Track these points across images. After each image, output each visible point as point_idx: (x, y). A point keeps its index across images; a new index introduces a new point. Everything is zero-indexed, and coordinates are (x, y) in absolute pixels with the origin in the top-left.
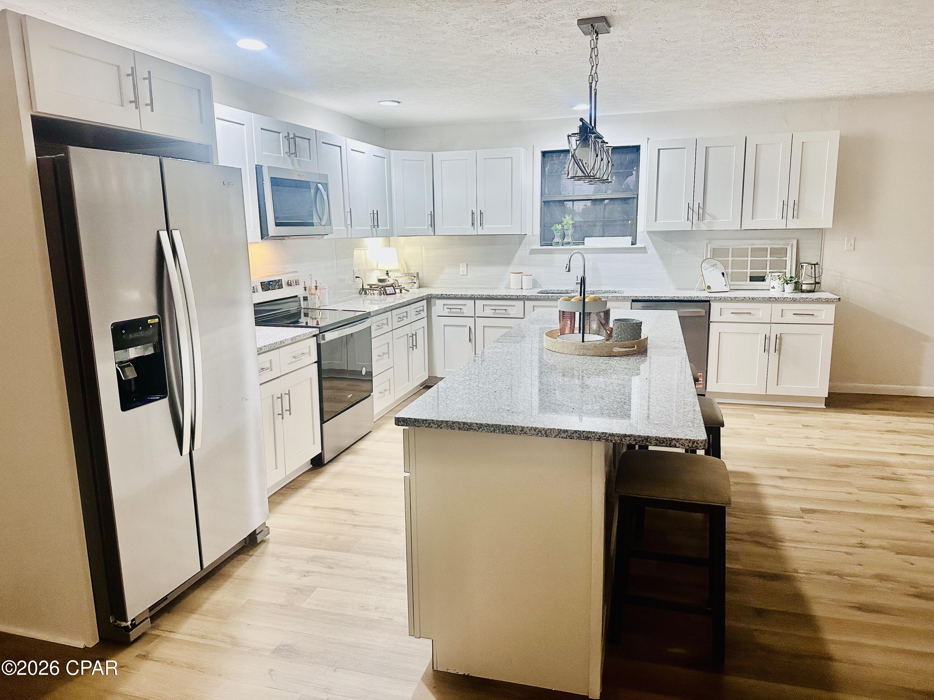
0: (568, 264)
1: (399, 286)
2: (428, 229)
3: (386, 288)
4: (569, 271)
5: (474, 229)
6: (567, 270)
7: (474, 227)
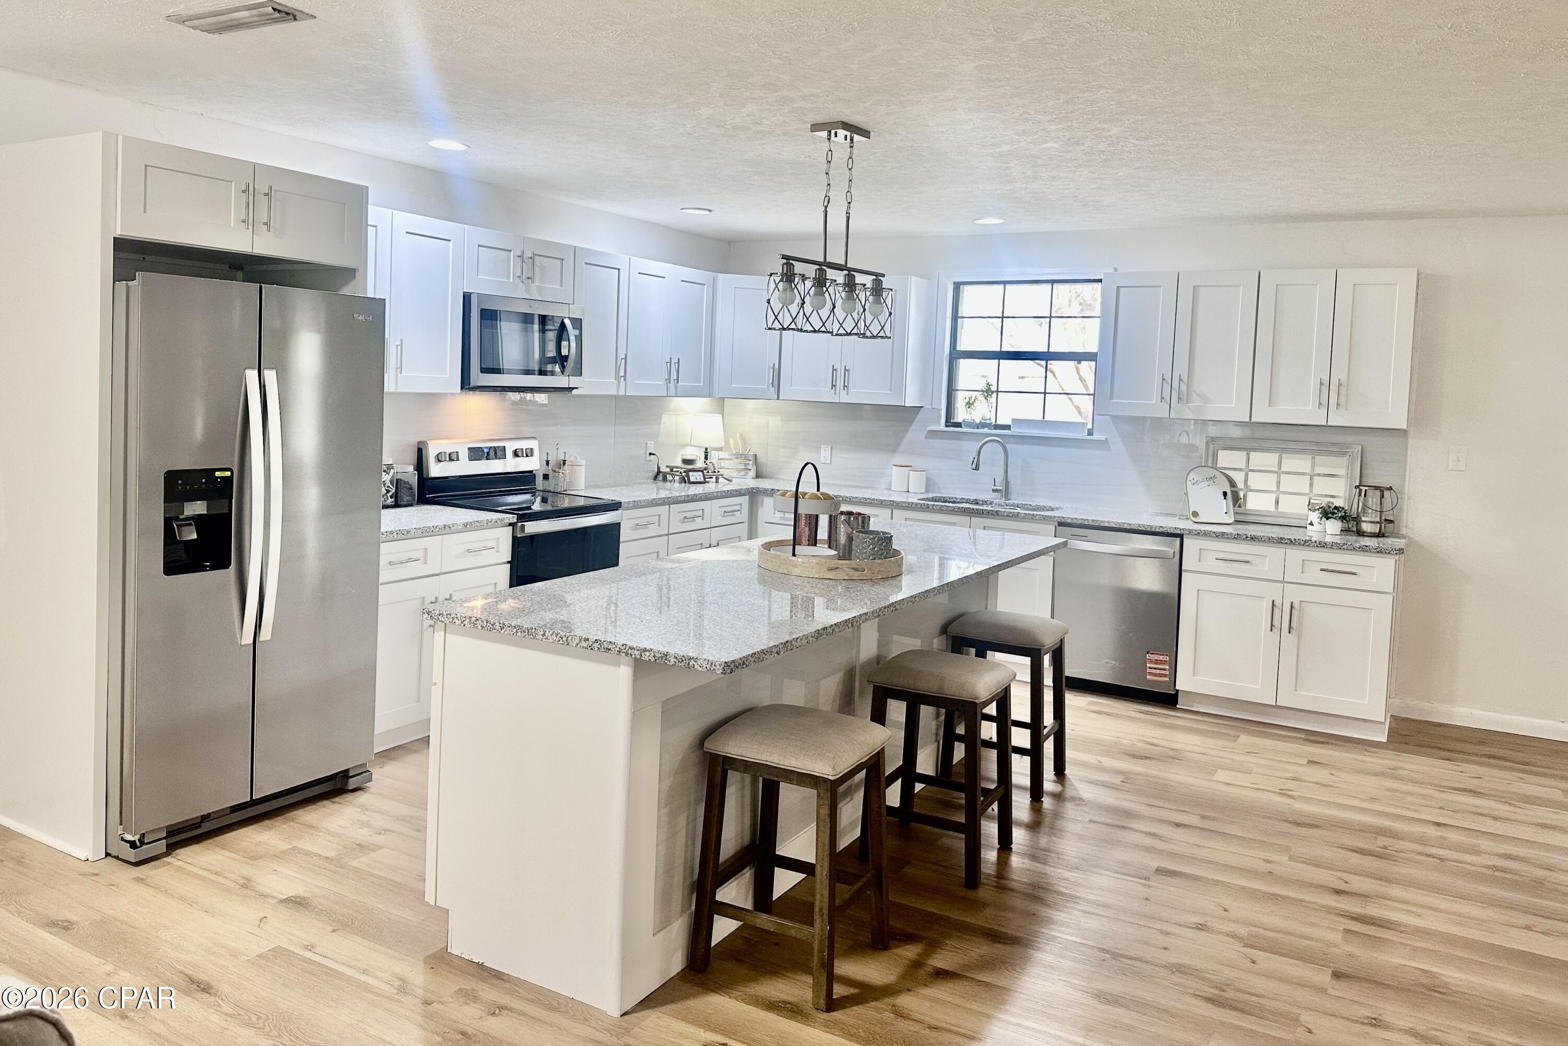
0: (976, 457)
1: (715, 472)
2: (768, 390)
3: (690, 473)
4: (977, 469)
5: (835, 394)
6: (974, 466)
7: (835, 390)
